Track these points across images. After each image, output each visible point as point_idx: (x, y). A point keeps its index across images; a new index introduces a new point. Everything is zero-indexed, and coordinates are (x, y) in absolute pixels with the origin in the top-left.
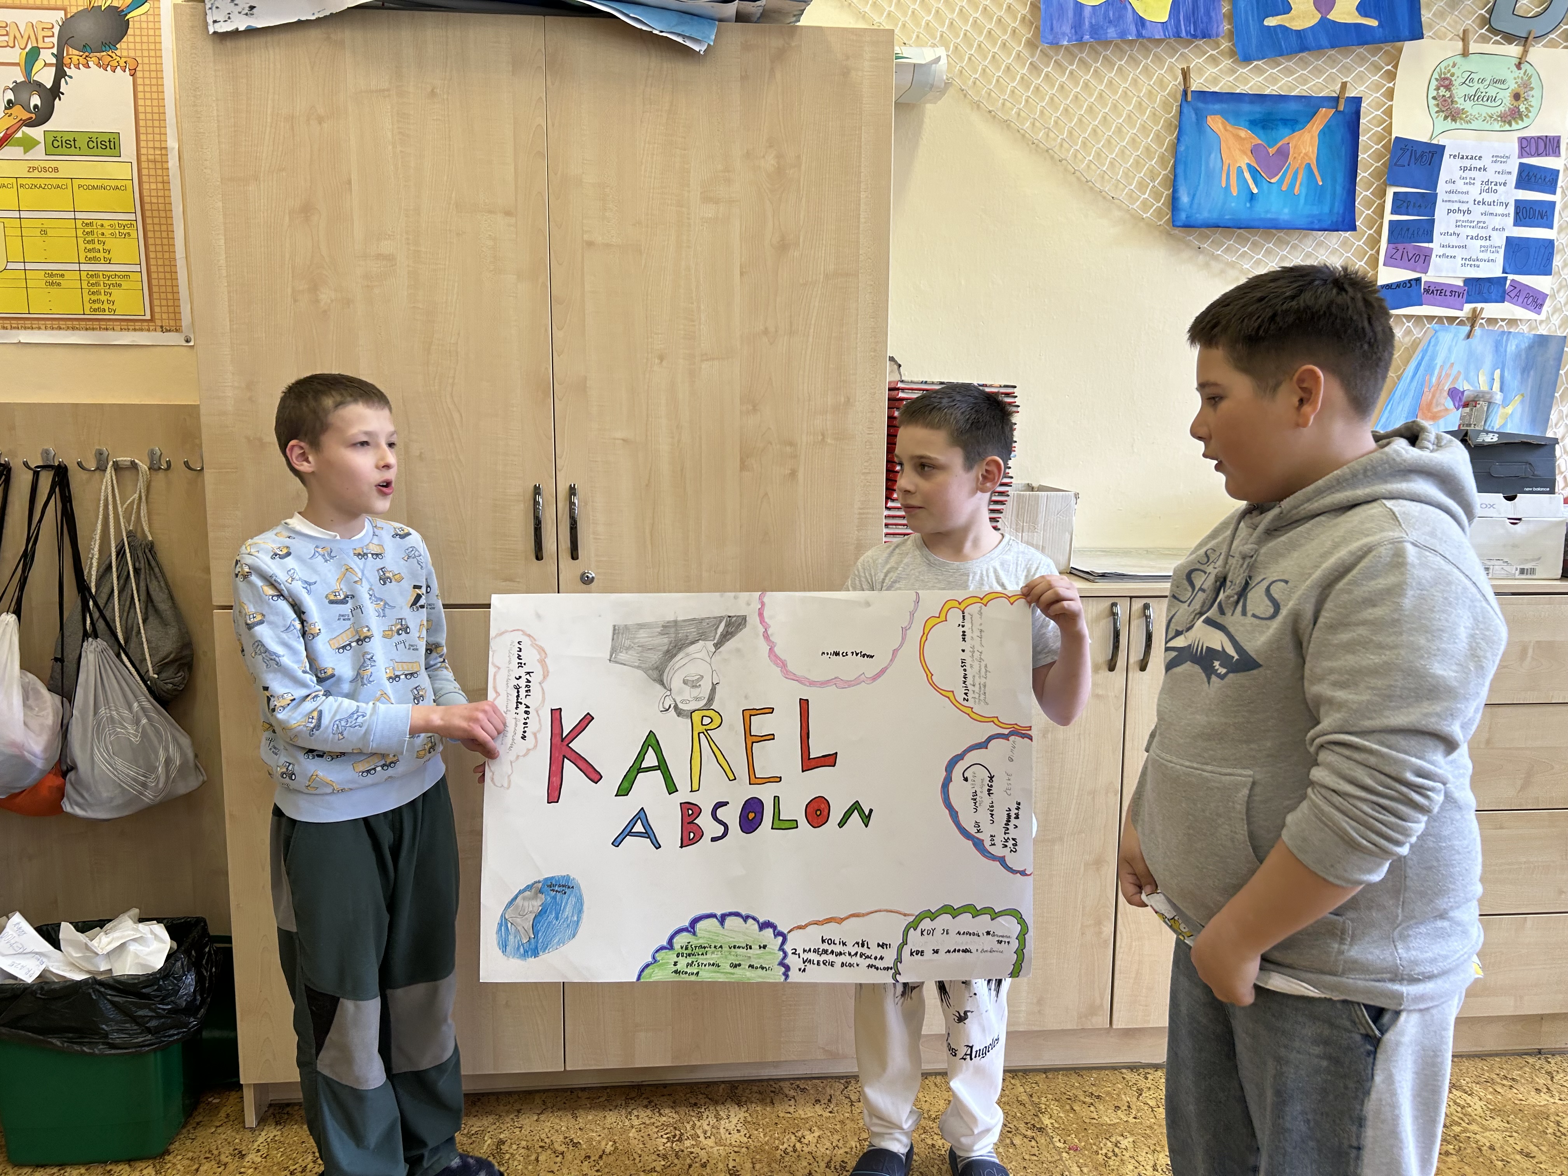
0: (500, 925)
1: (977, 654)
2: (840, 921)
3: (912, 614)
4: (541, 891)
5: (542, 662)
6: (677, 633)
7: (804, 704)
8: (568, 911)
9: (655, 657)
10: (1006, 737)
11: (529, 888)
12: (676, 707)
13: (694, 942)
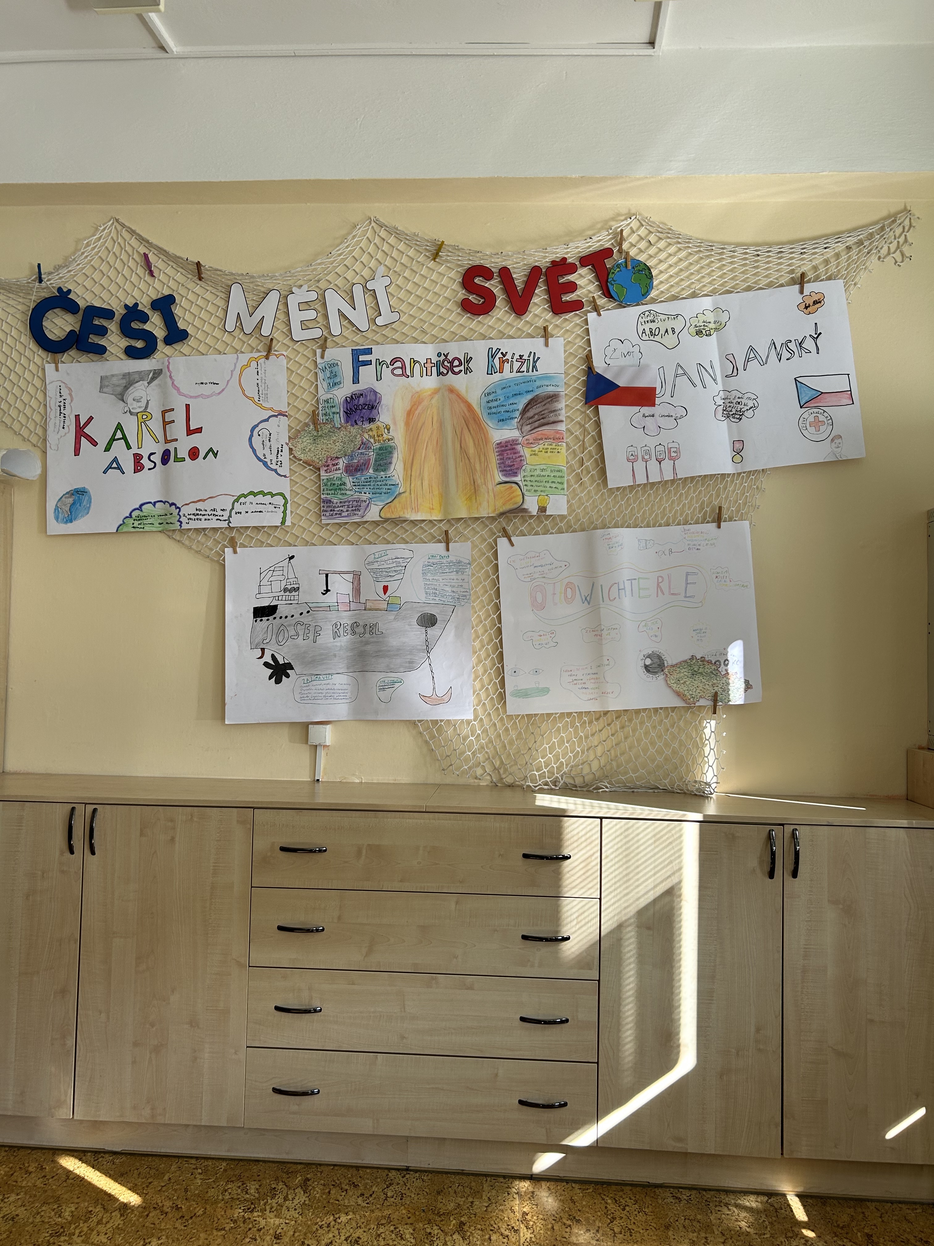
0: (55, 510)
1: (263, 381)
2: (204, 500)
3: (235, 365)
4: (73, 494)
5: (70, 395)
6: (129, 378)
7: (188, 406)
8: (85, 503)
9: (119, 389)
10: (276, 416)
11: (67, 493)
12: (130, 411)
13: (141, 514)
